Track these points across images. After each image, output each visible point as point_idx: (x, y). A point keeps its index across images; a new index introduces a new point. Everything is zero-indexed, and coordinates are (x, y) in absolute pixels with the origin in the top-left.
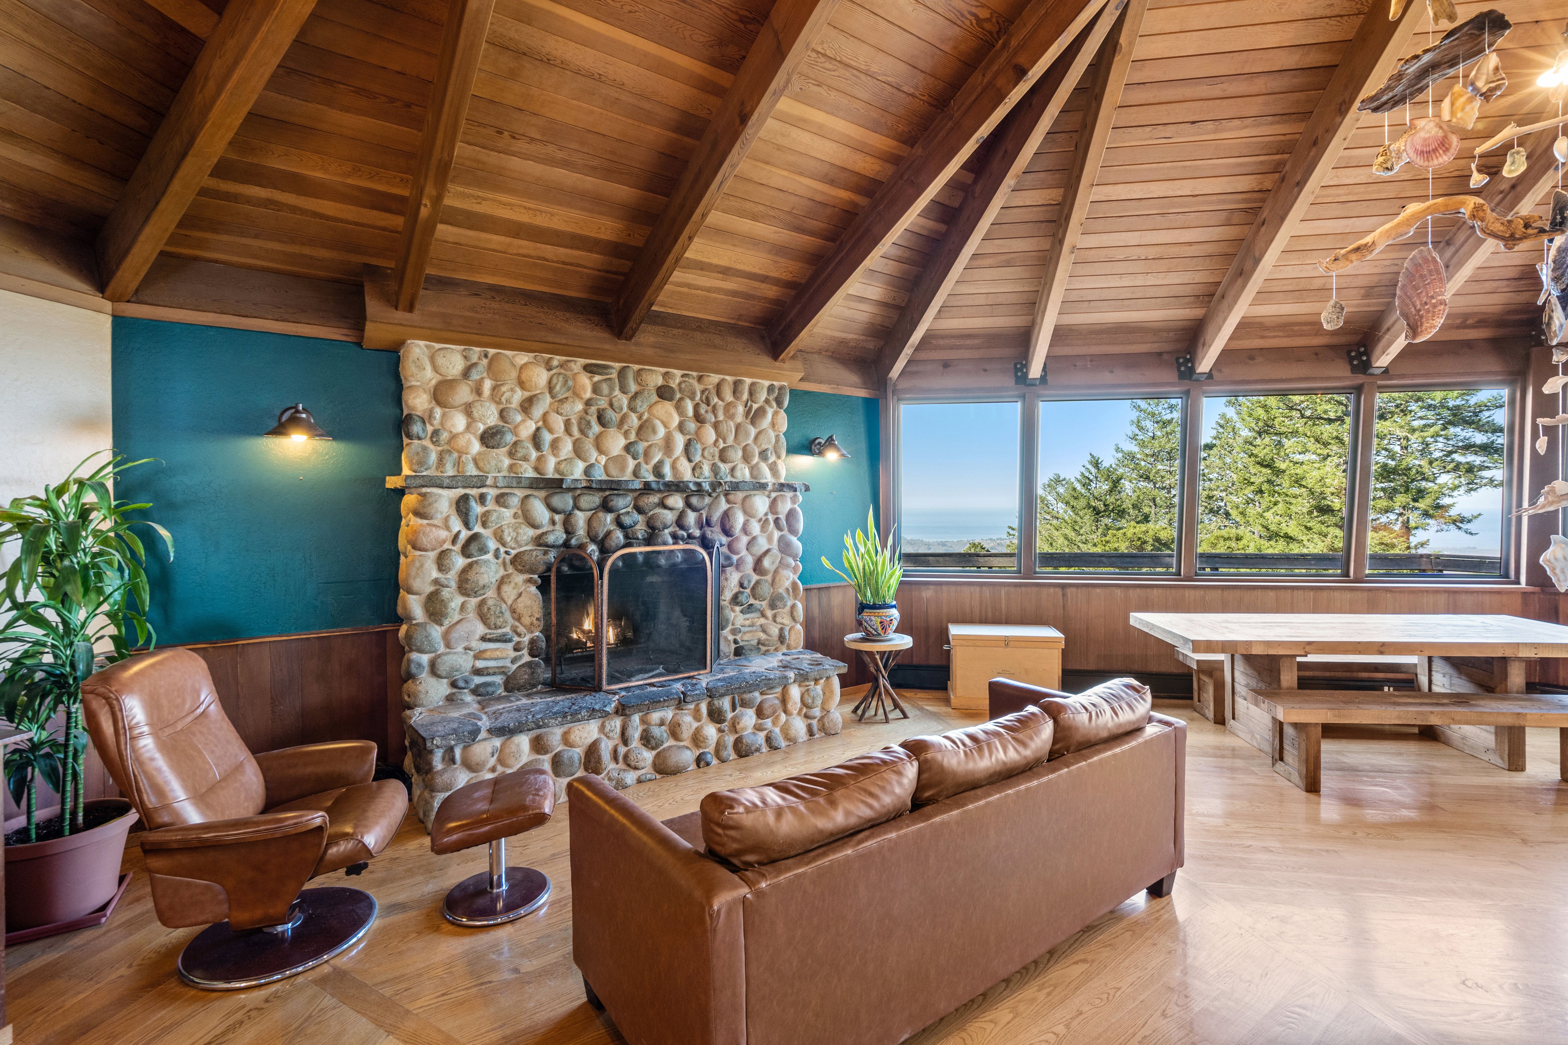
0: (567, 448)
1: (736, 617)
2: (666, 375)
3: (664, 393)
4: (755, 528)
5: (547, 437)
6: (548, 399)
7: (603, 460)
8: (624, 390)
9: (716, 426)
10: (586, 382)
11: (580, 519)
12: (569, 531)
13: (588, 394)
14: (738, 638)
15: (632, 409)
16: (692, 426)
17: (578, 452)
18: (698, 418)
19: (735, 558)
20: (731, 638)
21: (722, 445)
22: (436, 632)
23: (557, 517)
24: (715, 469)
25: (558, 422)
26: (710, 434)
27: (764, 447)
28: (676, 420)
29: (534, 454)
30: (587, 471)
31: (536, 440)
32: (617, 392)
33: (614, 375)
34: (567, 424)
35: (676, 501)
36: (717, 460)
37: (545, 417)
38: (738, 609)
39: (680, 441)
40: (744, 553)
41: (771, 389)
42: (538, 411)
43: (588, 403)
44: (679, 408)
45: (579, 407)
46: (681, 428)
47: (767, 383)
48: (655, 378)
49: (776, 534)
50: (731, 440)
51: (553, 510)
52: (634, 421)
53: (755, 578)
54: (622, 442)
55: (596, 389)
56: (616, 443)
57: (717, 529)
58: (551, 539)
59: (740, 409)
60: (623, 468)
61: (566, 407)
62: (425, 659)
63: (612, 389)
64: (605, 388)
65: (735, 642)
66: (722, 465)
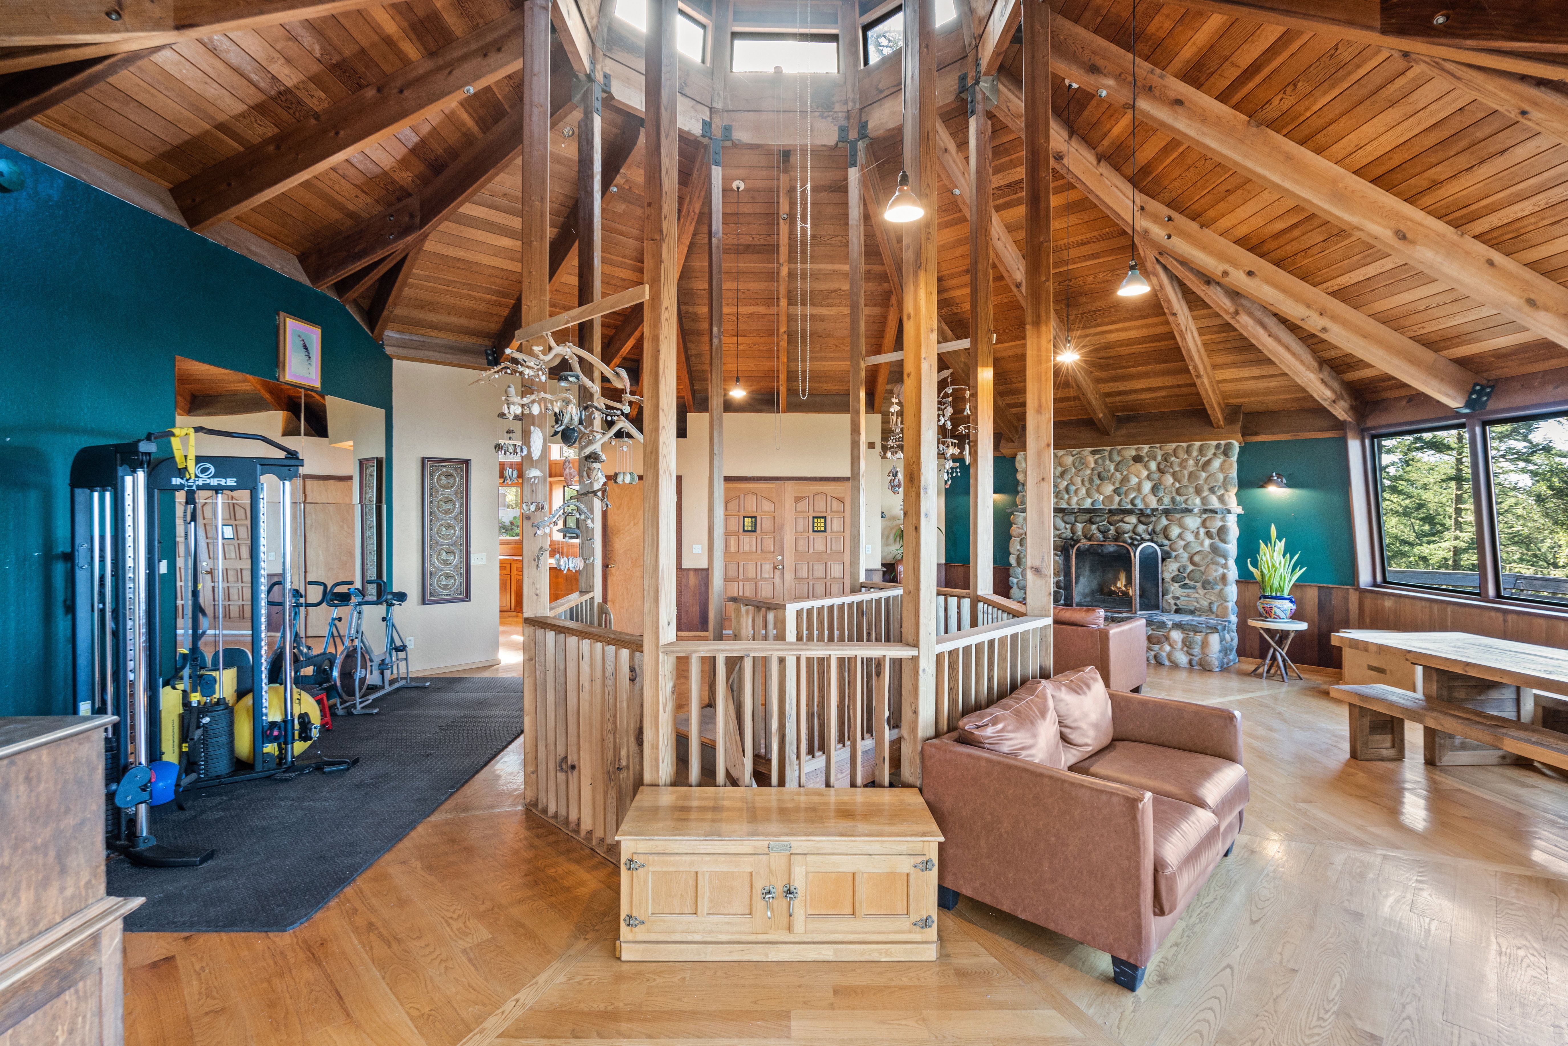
0: (1083, 491)
1: (1175, 589)
2: (1137, 449)
3: (1137, 459)
4: (1190, 537)
5: (1073, 488)
6: (1074, 470)
7: (1101, 498)
8: (1111, 460)
9: (1174, 475)
10: (1091, 460)
11: (1079, 526)
12: (1073, 531)
13: (1092, 465)
14: (1178, 602)
15: (1116, 470)
16: (1156, 476)
17: (1088, 494)
18: (1160, 470)
19: (1174, 554)
20: (1172, 602)
21: (1177, 485)
22: (1019, 570)
23: (1068, 526)
24: (1173, 500)
25: (1078, 480)
26: (1169, 480)
27: (1212, 485)
28: (1145, 473)
29: (1066, 496)
30: (1092, 504)
31: (1067, 490)
32: (1108, 462)
33: (1106, 454)
34: (1083, 481)
35: (1133, 519)
36: (1174, 494)
37: (1071, 479)
38: (1177, 585)
39: (1147, 486)
40: (1181, 551)
41: (1218, 447)
42: (1068, 476)
43: (1093, 470)
44: (1147, 467)
45: (1089, 472)
46: (1148, 477)
47: (1214, 443)
48: (1131, 451)
49: (1207, 542)
50: (1185, 481)
51: (1066, 523)
52: (1118, 476)
53: (1190, 567)
54: (1111, 488)
55: (1096, 462)
56: (1108, 489)
57: (1161, 536)
58: (1064, 536)
59: (1191, 462)
60: (1111, 502)
61: (1081, 473)
62: (1015, 580)
63: (1104, 461)
64: (1100, 461)
65: (1176, 604)
66: (1178, 498)
